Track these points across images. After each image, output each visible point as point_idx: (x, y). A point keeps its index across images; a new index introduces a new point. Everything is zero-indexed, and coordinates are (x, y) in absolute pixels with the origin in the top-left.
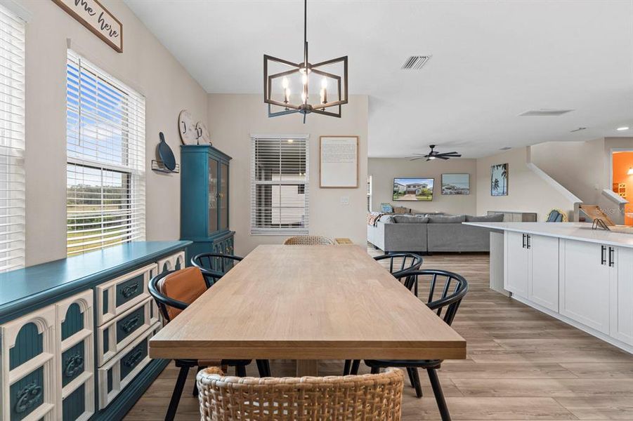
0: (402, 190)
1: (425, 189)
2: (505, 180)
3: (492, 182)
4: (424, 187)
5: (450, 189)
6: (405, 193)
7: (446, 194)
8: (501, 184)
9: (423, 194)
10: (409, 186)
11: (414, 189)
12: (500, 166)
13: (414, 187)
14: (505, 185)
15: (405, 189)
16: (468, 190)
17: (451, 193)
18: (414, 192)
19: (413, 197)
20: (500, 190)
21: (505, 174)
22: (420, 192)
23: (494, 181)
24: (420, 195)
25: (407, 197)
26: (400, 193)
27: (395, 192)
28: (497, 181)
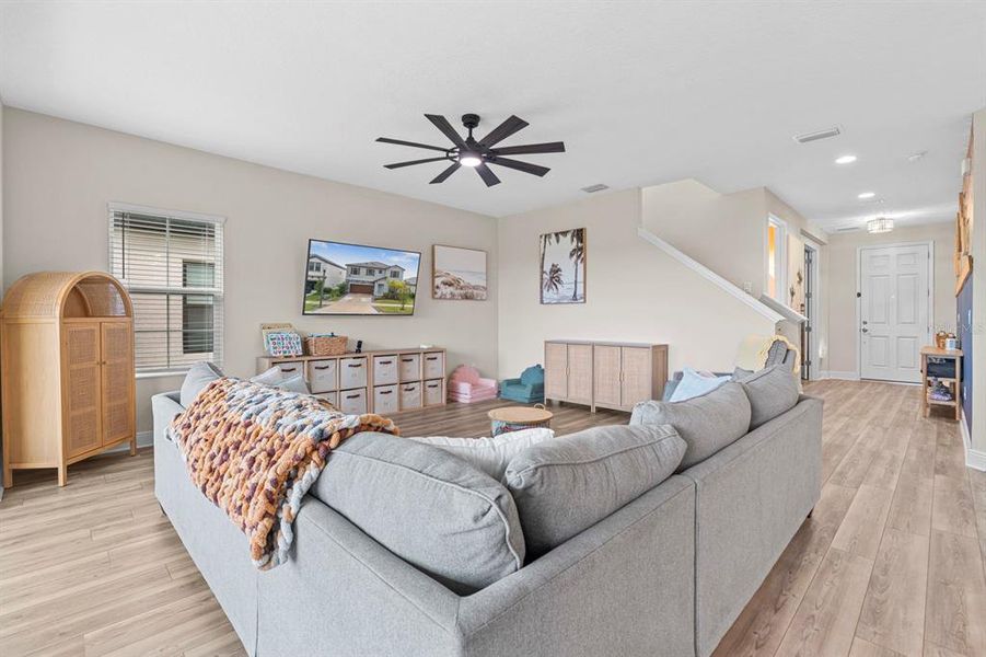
0: (334, 278)
1: (397, 282)
2: (581, 266)
3: (543, 272)
4: (395, 275)
5: (451, 285)
6: (342, 291)
7: (443, 297)
8: (567, 276)
9: (392, 295)
10: (355, 270)
11: (370, 279)
12: (564, 233)
13: (370, 272)
14: (580, 278)
15: (343, 277)
16: (486, 289)
17: (453, 296)
18: (367, 290)
19: (365, 304)
20: (566, 289)
21: (579, 252)
22: (386, 290)
23: (547, 268)
24: (386, 297)
25: (349, 303)
26: (328, 291)
27: (310, 285)
28: (555, 270)
